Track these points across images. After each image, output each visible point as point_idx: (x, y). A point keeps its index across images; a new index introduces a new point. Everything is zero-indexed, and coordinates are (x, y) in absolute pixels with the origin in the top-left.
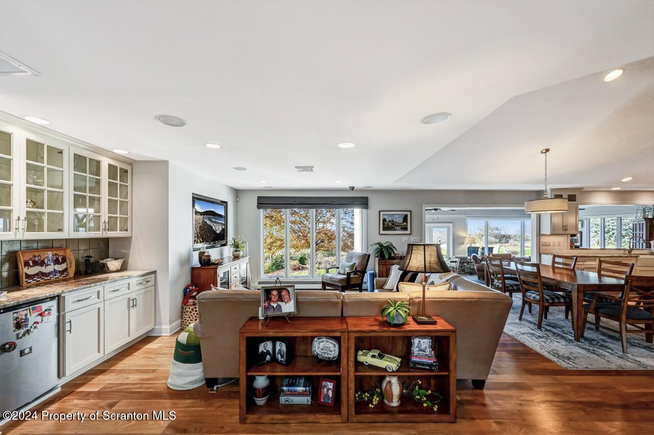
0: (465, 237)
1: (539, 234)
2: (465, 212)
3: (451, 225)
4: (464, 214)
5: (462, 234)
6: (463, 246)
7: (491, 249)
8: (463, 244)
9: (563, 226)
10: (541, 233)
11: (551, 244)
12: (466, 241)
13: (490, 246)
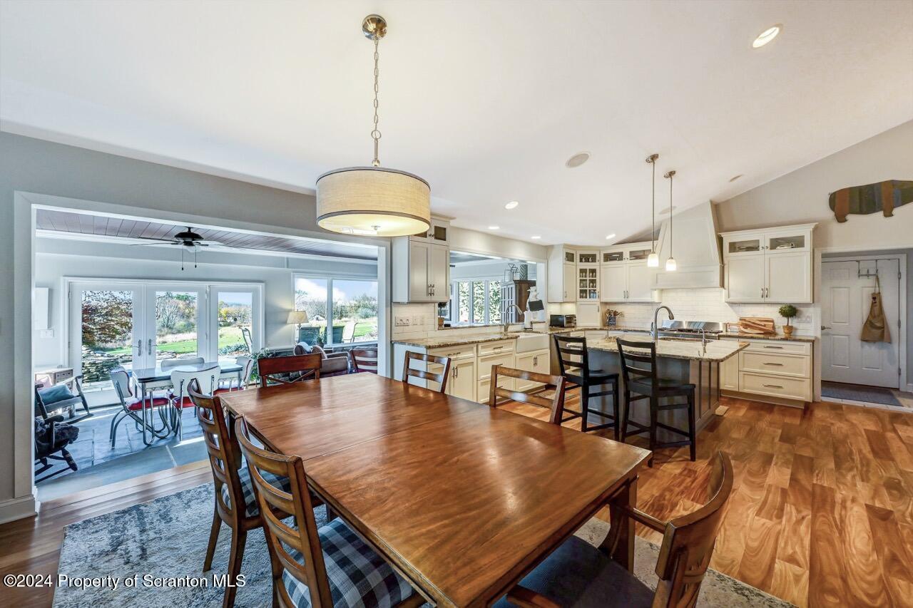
0: (289, 311)
1: (391, 303)
2: (288, 263)
3: (260, 286)
4: (288, 267)
5: (284, 304)
6: (286, 328)
7: (338, 332)
8: (285, 323)
9: (428, 287)
10: (394, 301)
11: (410, 322)
12: (291, 316)
13: (336, 322)
